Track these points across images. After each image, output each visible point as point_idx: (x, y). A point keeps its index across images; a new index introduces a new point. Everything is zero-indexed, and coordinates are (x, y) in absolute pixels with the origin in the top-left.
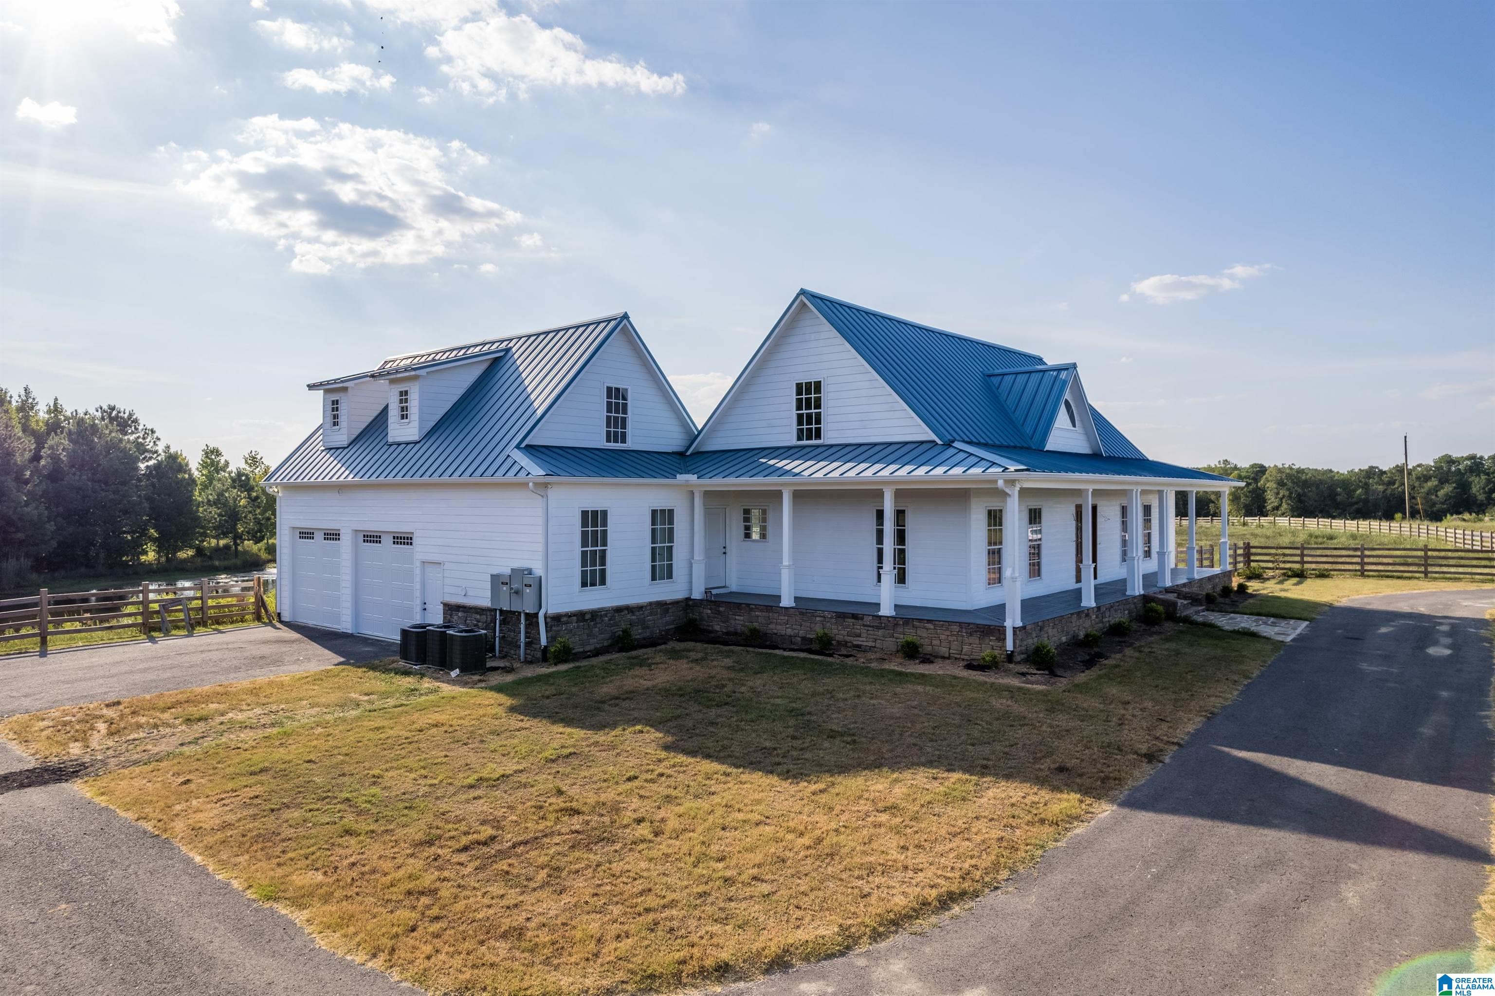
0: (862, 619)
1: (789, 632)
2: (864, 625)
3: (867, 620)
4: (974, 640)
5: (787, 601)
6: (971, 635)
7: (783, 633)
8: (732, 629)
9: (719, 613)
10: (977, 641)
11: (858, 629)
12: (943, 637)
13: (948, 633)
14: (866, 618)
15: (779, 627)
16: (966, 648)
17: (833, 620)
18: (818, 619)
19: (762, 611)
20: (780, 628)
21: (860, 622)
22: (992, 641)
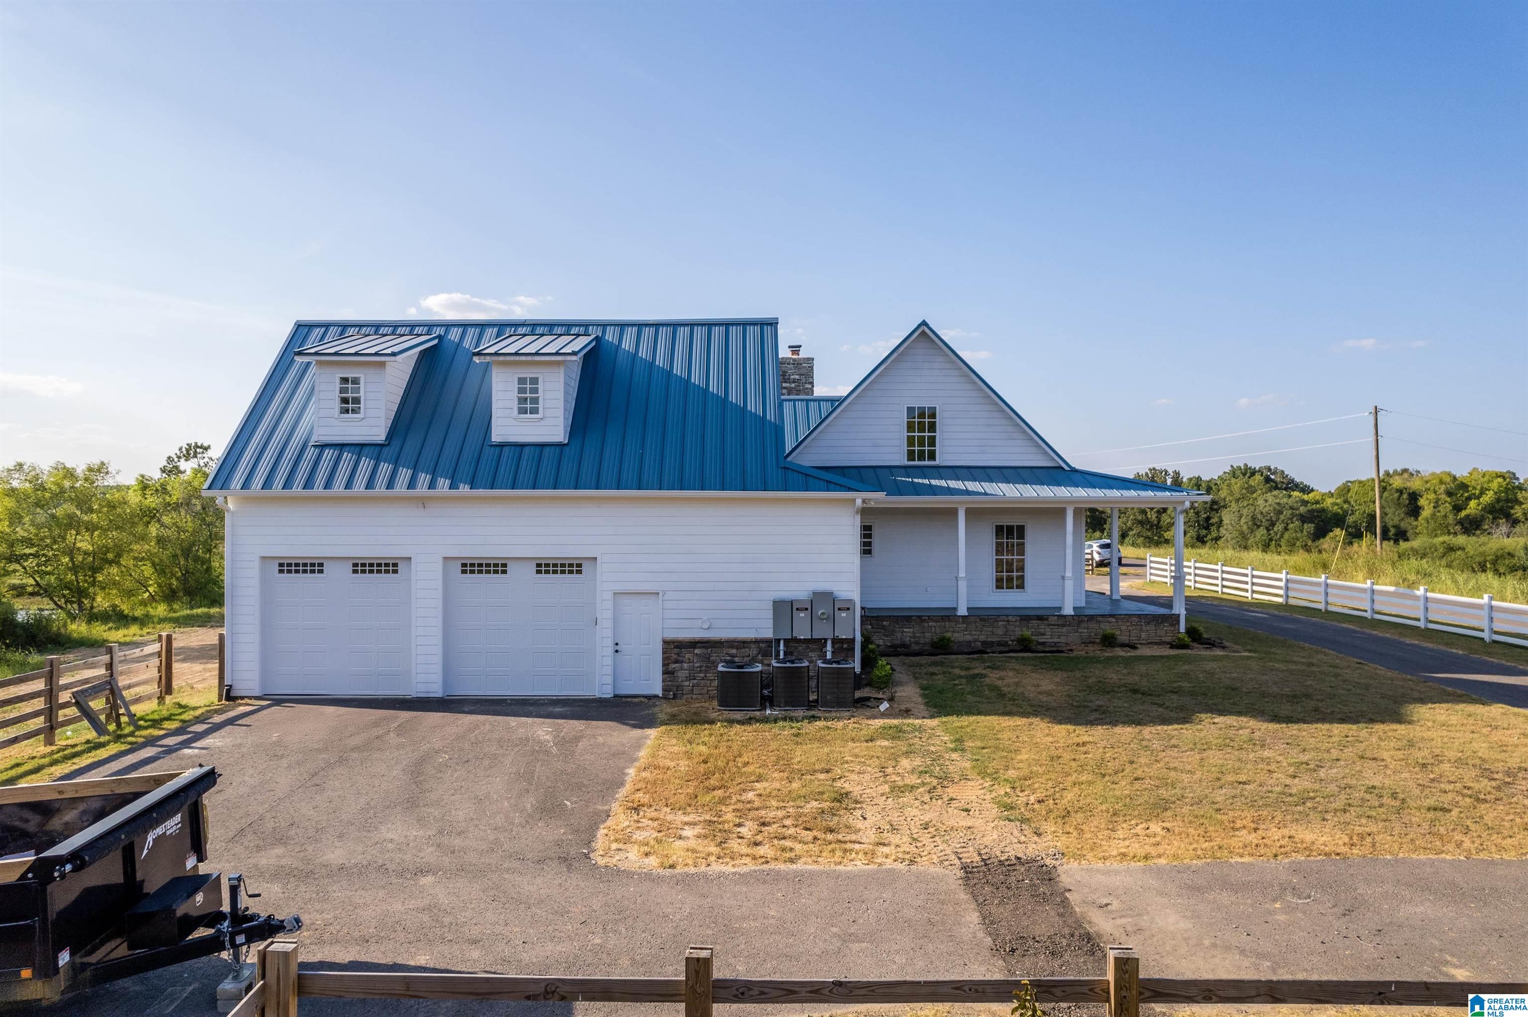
0: (1047, 619)
1: (968, 638)
2: (1049, 625)
3: (1052, 620)
4: (1151, 627)
5: (962, 611)
6: (1148, 623)
7: (961, 639)
8: (898, 642)
9: (883, 627)
10: (1154, 628)
11: (1043, 628)
12: (1123, 628)
13: (1129, 624)
14: (1051, 618)
15: (956, 635)
16: (1143, 635)
17: (1018, 623)
18: (1000, 623)
19: (936, 621)
20: (958, 636)
21: (1046, 622)
22: (1166, 627)
